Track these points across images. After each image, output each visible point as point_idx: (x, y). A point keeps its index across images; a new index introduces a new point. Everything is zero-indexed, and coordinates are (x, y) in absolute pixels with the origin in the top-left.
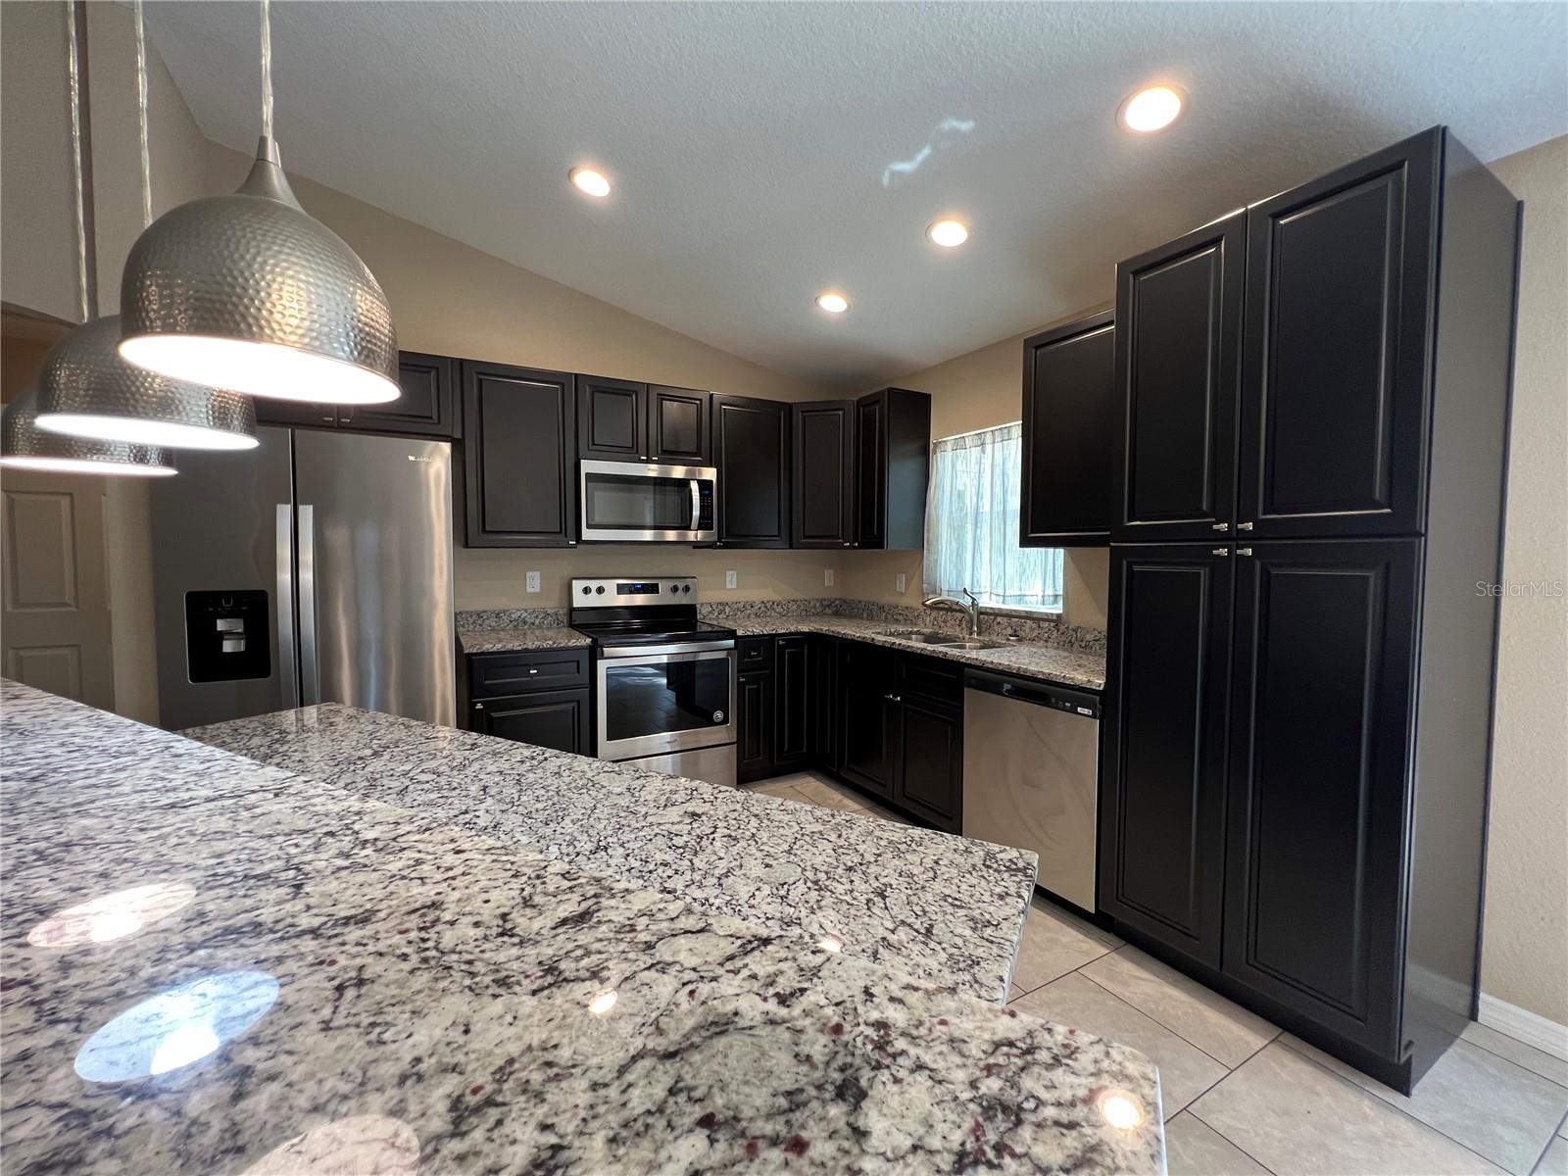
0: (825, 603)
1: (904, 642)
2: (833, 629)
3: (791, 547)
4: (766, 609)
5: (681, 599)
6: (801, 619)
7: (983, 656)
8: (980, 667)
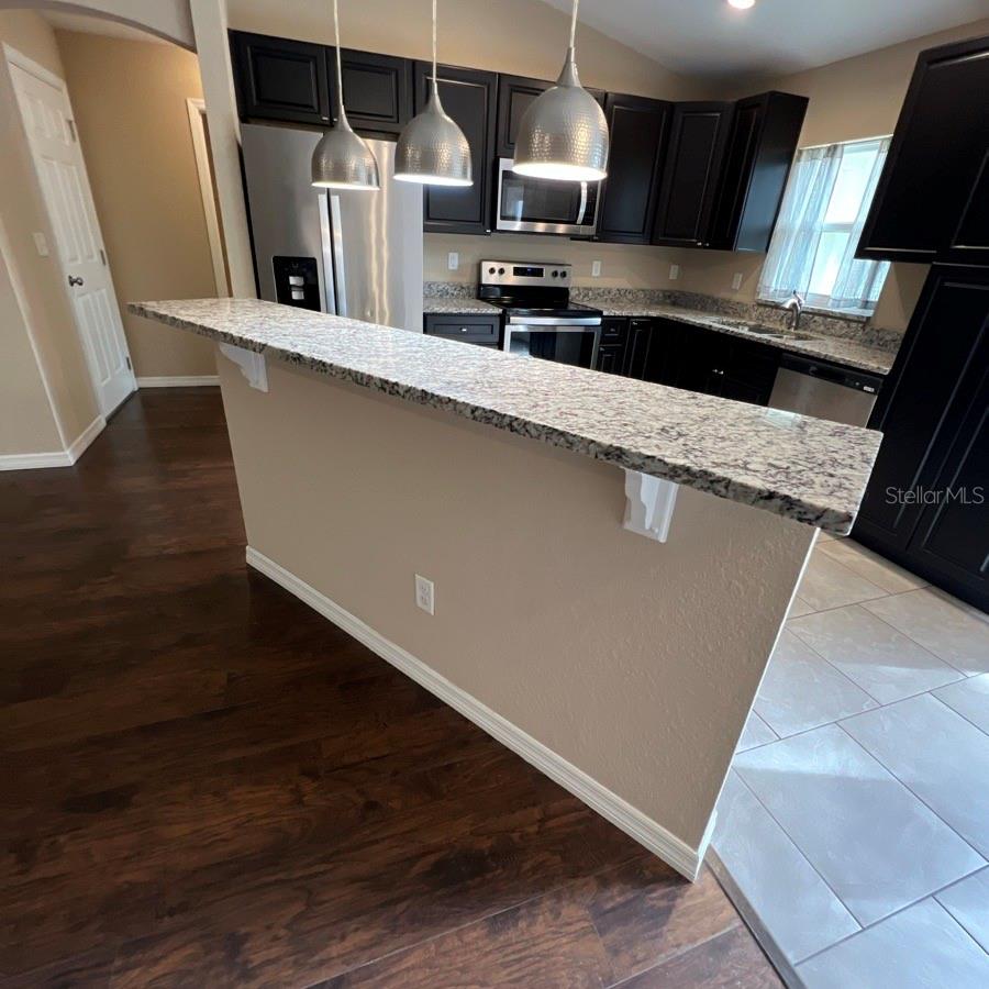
0: (667, 294)
1: (736, 330)
2: (677, 316)
3: (651, 244)
4: (619, 296)
5: (559, 283)
6: (648, 306)
7: (799, 344)
8: (797, 353)
